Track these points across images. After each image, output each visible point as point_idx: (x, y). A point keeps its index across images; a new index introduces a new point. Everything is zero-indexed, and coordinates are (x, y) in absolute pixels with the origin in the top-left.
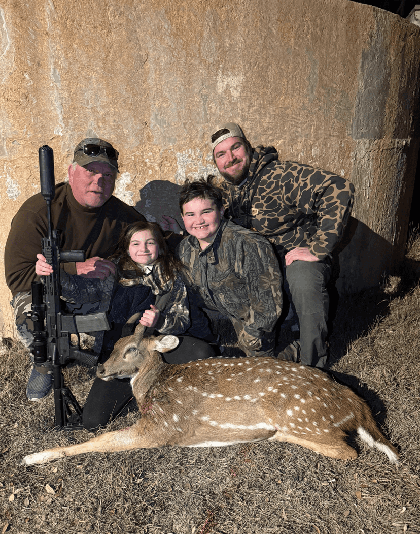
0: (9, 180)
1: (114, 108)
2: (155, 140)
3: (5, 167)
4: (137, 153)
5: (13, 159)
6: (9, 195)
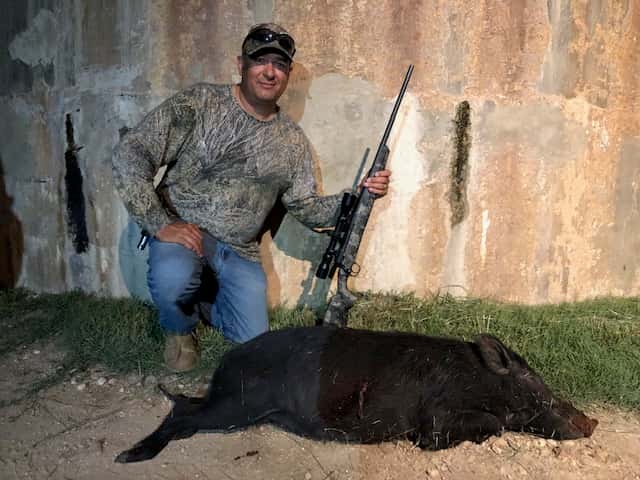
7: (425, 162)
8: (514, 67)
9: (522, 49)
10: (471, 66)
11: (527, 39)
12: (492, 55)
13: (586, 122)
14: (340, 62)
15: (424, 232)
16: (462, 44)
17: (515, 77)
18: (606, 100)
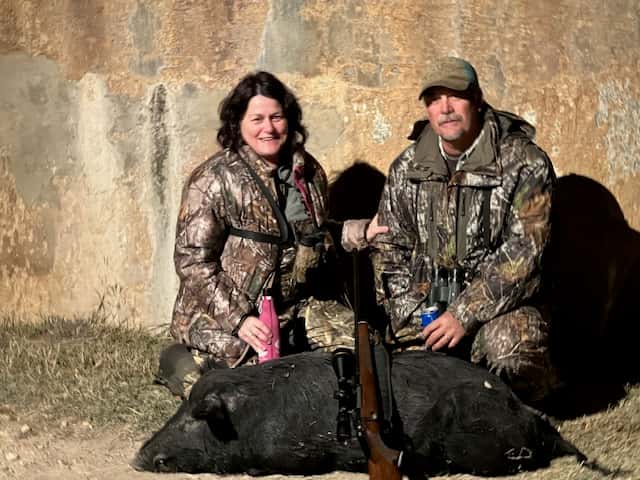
0: (378, 117)
1: (525, 29)
2: (572, 68)
3: (376, 100)
4: (549, 86)
5: (388, 90)
6: (375, 137)
7: (119, 155)
8: (222, 42)
9: (230, 20)
10: (166, 43)
11: (235, 8)
12: (192, 28)
13: (342, 107)
14: (23, 39)
15: (124, 240)
16: (152, 17)
17: (225, 55)
18: (376, 75)
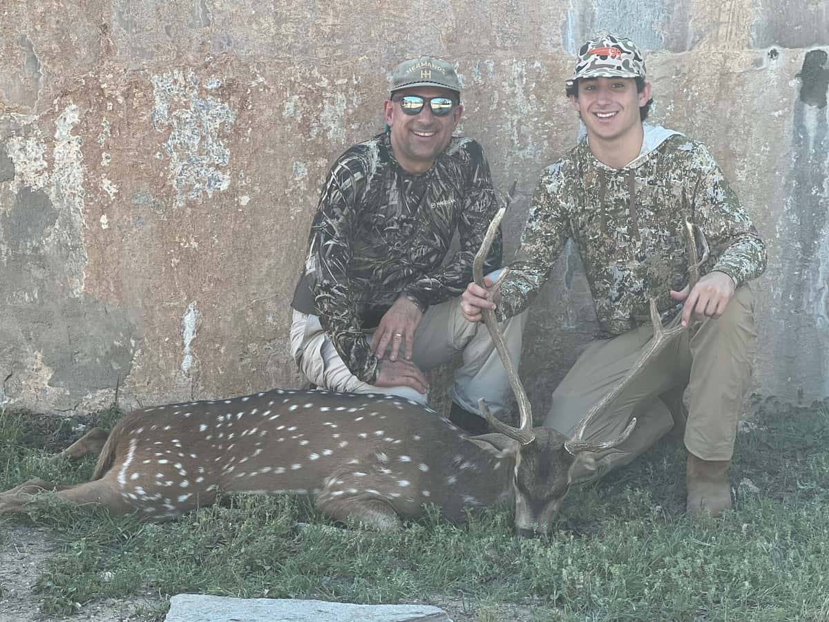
2: (118, 53)
4: (90, 74)
